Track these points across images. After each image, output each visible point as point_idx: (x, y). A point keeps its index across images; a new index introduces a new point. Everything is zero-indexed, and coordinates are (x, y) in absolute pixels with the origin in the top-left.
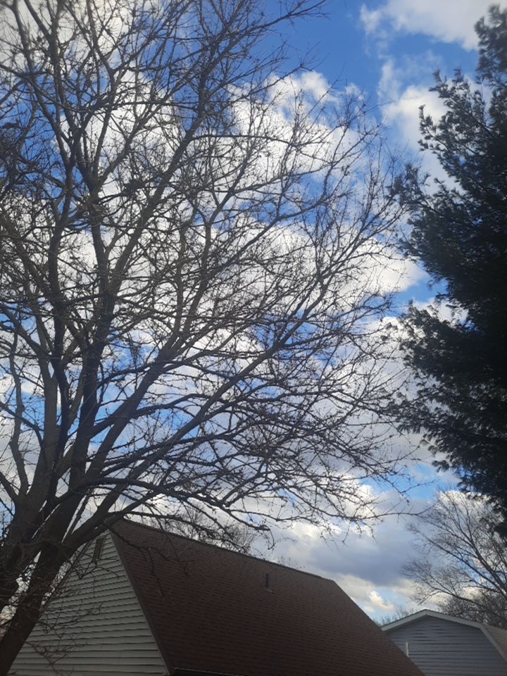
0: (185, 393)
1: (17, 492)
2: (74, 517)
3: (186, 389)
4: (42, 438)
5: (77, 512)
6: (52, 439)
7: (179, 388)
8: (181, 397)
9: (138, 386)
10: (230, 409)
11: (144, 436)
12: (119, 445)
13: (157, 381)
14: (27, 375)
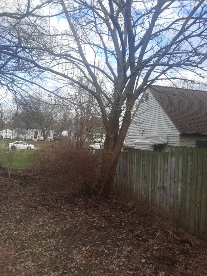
0: (173, 20)
1: (113, 79)
2: (135, 85)
3: (174, 18)
4: (116, 57)
5: (136, 83)
6: (120, 56)
7: (170, 19)
8: (172, 23)
9: (150, 23)
10: (198, 21)
11: (157, 44)
12: (147, 51)
13: (159, 18)
14: (104, 32)
